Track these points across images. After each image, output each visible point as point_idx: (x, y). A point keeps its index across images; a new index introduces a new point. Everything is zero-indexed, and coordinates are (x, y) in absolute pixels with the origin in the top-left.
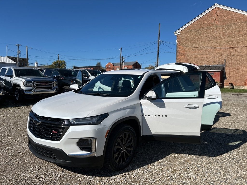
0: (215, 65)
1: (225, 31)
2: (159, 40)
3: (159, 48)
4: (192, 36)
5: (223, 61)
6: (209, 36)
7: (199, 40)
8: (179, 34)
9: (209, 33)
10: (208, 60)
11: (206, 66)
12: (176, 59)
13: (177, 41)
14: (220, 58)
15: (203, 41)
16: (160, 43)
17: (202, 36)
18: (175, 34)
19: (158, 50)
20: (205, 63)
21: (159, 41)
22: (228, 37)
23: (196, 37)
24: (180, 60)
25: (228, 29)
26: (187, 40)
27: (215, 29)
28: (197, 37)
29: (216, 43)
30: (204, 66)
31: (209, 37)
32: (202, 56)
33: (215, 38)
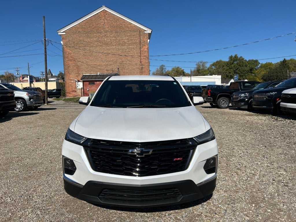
0: (109, 74)
1: (115, 37)
2: (45, 38)
3: (46, 48)
4: (81, 39)
5: (116, 69)
6: (99, 40)
7: (90, 44)
8: (64, 33)
9: (99, 38)
10: (102, 68)
11: (100, 74)
12: (64, 65)
13: (62, 42)
14: (113, 66)
15: (94, 46)
16: (47, 43)
17: (92, 40)
18: (59, 34)
19: (46, 52)
20: (98, 71)
21: (45, 40)
22: (119, 45)
23: (86, 39)
24: (69, 66)
25: (118, 36)
26: (76, 43)
27: (106, 33)
28: (87, 41)
29: (108, 49)
30: (98, 74)
31: (100, 42)
32: (95, 63)
33: (107, 44)
